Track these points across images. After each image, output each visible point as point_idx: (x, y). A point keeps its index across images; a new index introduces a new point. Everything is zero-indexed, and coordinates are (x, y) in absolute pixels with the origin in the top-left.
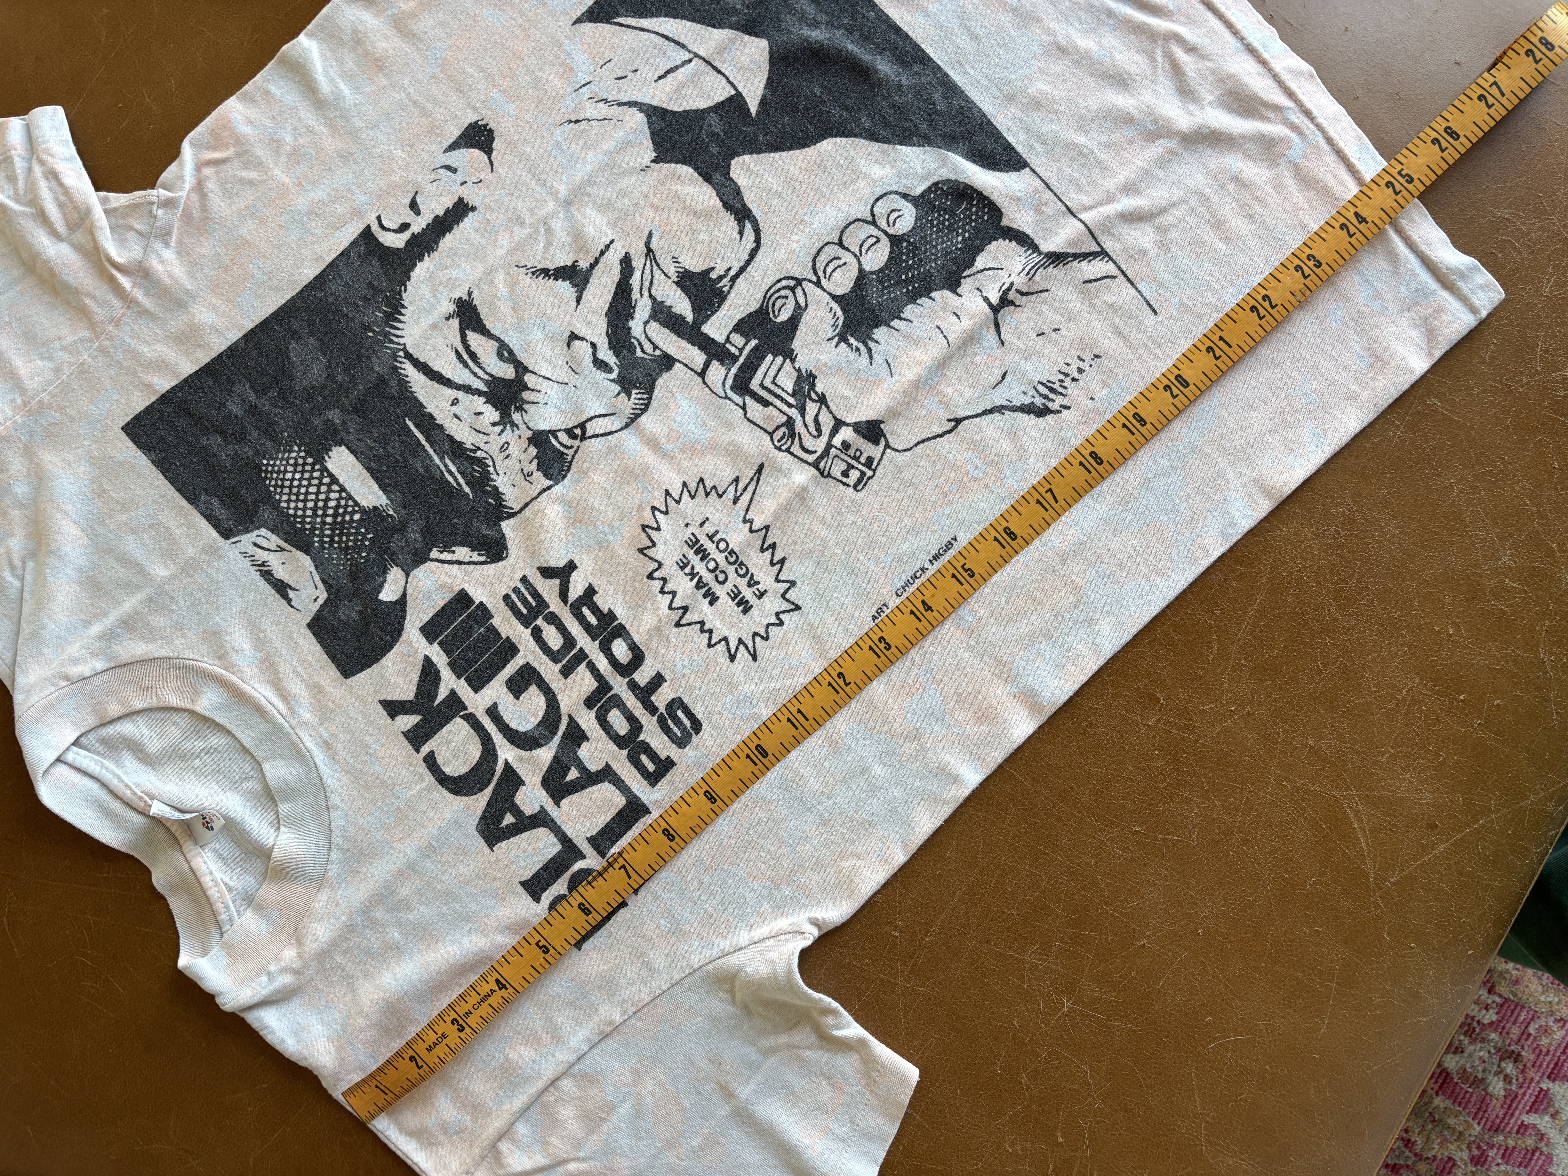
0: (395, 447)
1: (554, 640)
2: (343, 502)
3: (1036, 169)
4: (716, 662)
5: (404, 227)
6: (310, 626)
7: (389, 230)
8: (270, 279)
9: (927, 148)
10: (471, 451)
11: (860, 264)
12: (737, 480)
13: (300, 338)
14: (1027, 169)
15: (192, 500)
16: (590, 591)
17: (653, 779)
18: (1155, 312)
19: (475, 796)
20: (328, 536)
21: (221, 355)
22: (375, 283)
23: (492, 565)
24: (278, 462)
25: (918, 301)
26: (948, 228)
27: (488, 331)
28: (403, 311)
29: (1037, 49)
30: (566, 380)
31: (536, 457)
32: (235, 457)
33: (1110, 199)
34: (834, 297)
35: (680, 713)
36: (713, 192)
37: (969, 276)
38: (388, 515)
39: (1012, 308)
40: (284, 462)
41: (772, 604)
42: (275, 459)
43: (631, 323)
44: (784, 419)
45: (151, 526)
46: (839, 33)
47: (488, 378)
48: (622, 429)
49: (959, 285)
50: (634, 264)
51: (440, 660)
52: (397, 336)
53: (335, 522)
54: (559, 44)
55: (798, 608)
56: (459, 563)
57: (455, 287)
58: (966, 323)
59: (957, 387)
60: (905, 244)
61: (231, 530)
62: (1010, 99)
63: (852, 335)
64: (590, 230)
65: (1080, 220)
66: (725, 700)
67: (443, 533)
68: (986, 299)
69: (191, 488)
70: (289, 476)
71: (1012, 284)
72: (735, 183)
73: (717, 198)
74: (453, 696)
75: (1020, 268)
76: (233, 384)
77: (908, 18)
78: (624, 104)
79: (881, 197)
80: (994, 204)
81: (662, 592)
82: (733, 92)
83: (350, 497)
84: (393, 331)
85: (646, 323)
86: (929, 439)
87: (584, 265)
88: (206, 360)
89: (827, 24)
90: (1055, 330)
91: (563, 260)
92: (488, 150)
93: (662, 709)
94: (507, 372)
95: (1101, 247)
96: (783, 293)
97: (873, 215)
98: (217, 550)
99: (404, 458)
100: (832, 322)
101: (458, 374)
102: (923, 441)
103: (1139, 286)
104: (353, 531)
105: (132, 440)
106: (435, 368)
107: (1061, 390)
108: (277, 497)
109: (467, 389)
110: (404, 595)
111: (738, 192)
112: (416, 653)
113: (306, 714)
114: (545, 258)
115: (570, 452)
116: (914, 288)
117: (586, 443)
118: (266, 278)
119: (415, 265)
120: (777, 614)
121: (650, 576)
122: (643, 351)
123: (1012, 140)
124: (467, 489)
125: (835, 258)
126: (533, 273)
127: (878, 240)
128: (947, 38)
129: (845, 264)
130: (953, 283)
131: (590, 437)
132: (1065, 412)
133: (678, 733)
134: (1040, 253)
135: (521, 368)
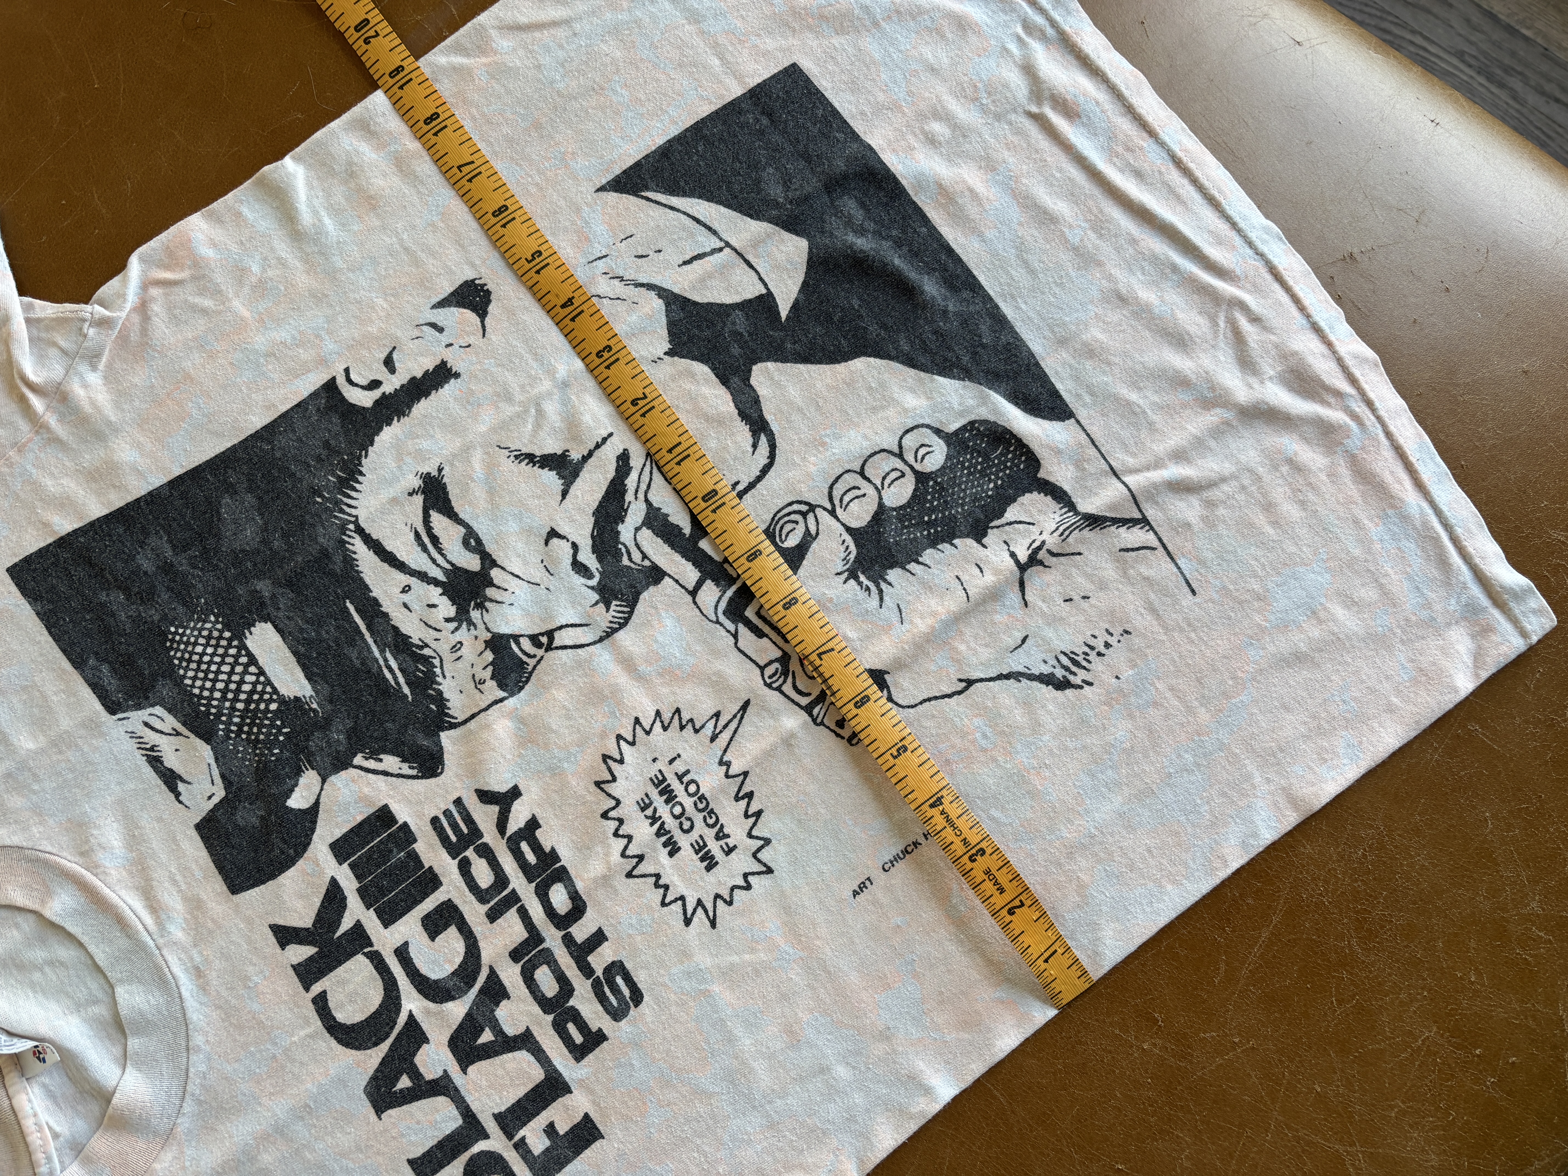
0: (329, 632)
1: (484, 876)
2: (259, 688)
3: (1082, 421)
4: (667, 924)
5: (375, 384)
6: (198, 827)
7: (357, 385)
8: (210, 422)
9: (967, 383)
10: (418, 647)
11: (880, 498)
12: (717, 715)
13: (236, 493)
14: (1073, 420)
15: (78, 664)
16: (533, 824)
17: (579, 1052)
18: (1193, 592)
19: (369, 1051)
20: (236, 724)
21: (138, 500)
22: (333, 442)
23: (424, 781)
24: (188, 632)
25: (940, 547)
26: (980, 472)
27: (456, 515)
28: (360, 478)
29: (1095, 293)
30: (538, 581)
31: (492, 663)
32: (137, 620)
33: (1158, 464)
34: (848, 529)
35: (619, 980)
36: (728, 397)
37: (998, 527)
38: (311, 709)
39: (1041, 568)
40: (196, 633)
41: (741, 862)
42: (186, 628)
43: (621, 527)
44: (778, 654)
45: (24, 688)
46: (886, 244)
47: (448, 567)
48: (595, 643)
49: (985, 534)
50: (632, 463)
51: (349, 884)
52: (350, 506)
53: (247, 709)
54: (578, 210)
55: (769, 871)
56: (386, 773)
57: (425, 460)
58: (989, 578)
59: (973, 645)
60: (931, 483)
61: (119, 704)
62: (1062, 342)
63: (863, 573)
64: (587, 419)
65: (1123, 483)
66: (674, 970)
67: (371, 737)
68: (1013, 555)
69: (78, 650)
70: (199, 649)
71: (1043, 542)
72: (754, 391)
73: (732, 404)
74: (358, 928)
75: (1054, 526)
76: (147, 534)
77: (962, 240)
78: (642, 285)
79: (912, 429)
80: (1033, 454)
81: (616, 834)
82: (764, 291)
83: (269, 682)
84: (345, 500)
85: (637, 529)
86: (936, 698)
87: (575, 455)
88: (121, 503)
89: (874, 233)
90: (1084, 598)
91: (551, 446)
92: (482, 313)
93: (599, 972)
94: (472, 563)
95: (1143, 514)
96: (793, 517)
97: (900, 447)
98: (98, 725)
99: (338, 645)
100: (843, 555)
101: (415, 558)
102: (929, 700)
103: (1179, 562)
104: (267, 722)
105: (17, 585)
106: (389, 548)
107: (1084, 663)
108: (182, 672)
109: (423, 576)
110: (317, 803)
111: (756, 401)
112: (322, 872)
113: (177, 932)
114: (531, 442)
115: (532, 662)
116: (936, 531)
117: (551, 654)
118: (206, 420)
119: (380, 429)
120: (746, 876)
121: (605, 815)
122: (630, 559)
123: (1059, 386)
124: (406, 690)
125: (854, 488)
126: (516, 457)
127: (903, 475)
128: (1002, 267)
129: (864, 495)
130: (979, 533)
131: (557, 648)
132: (1086, 687)
133: (615, 1002)
134: (1077, 513)
135: (489, 561)
